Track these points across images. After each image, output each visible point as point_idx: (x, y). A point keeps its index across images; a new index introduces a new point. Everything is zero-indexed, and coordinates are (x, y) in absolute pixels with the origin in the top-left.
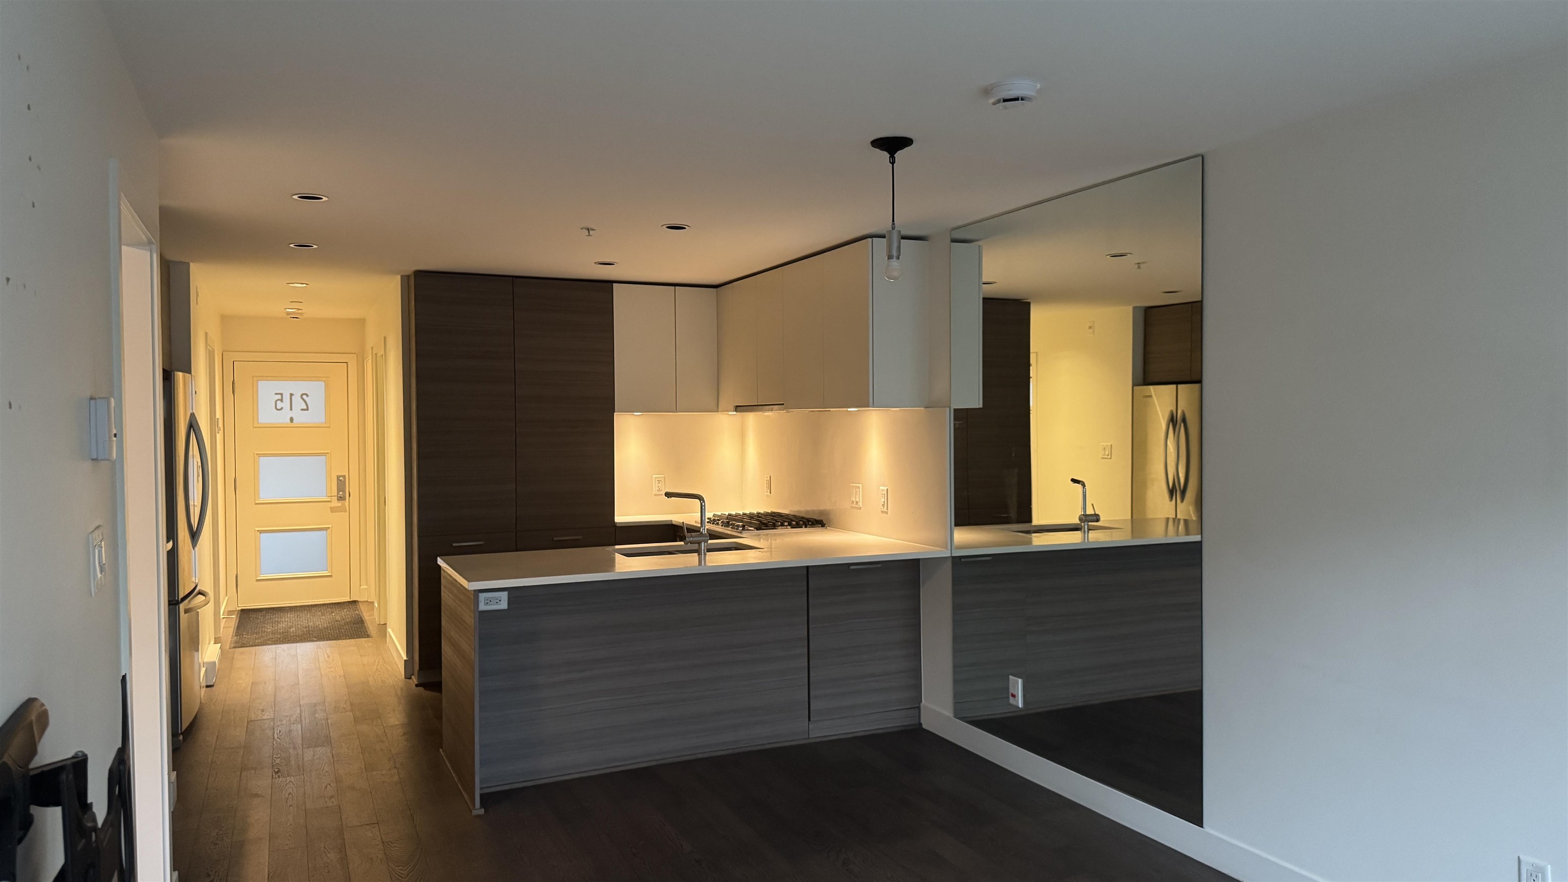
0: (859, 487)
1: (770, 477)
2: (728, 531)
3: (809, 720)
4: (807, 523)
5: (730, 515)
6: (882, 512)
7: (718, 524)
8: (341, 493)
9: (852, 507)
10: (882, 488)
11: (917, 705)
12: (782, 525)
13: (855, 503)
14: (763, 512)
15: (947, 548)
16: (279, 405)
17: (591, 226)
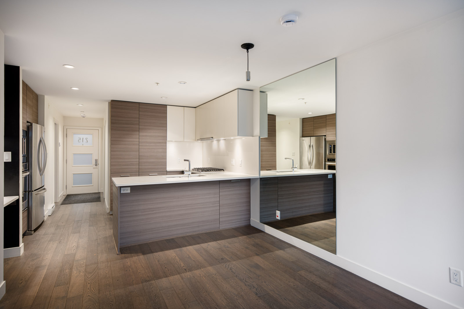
0: (234, 160)
2: (197, 172)
3: (219, 224)
4: (219, 170)
6: (240, 166)
7: (195, 170)
8: (96, 164)
11: (250, 219)
12: (212, 170)
13: (232, 164)
14: (207, 167)
15: (258, 176)
16: (79, 141)
17: (158, 83)
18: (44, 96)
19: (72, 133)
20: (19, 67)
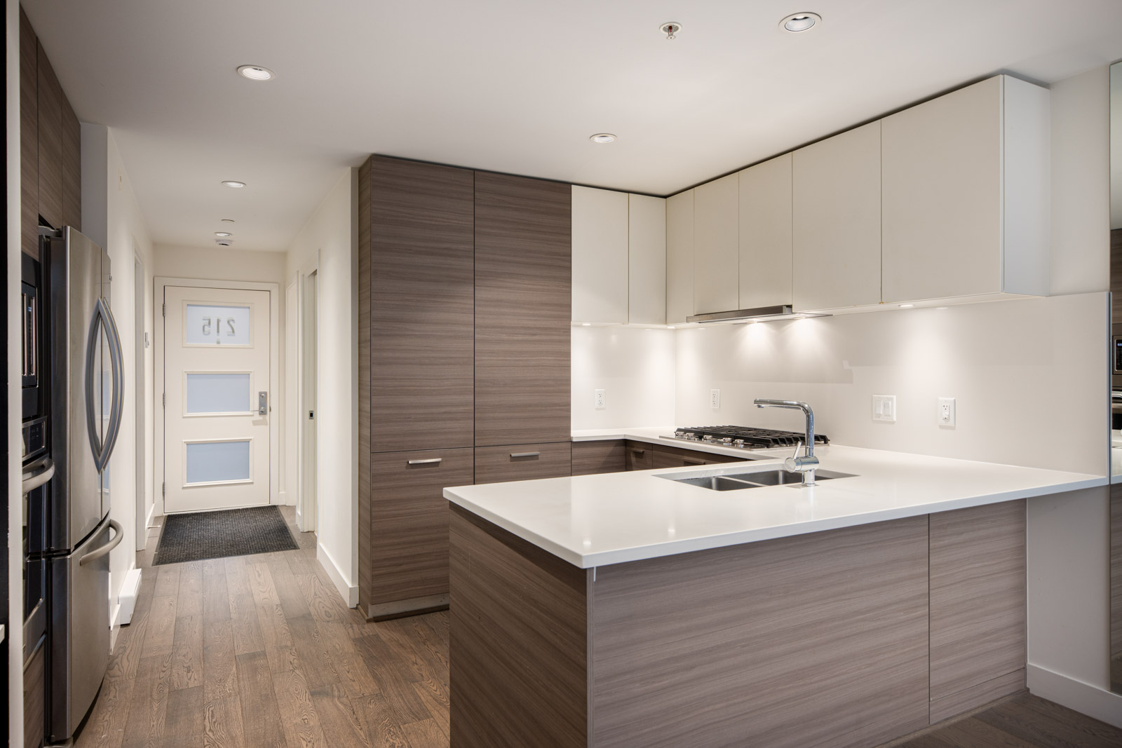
0: (891, 399)
8: (262, 408)
10: (943, 398)
11: (1024, 666)
13: (884, 417)
15: (1106, 474)
16: (206, 328)
18: (106, 128)
19: (183, 300)
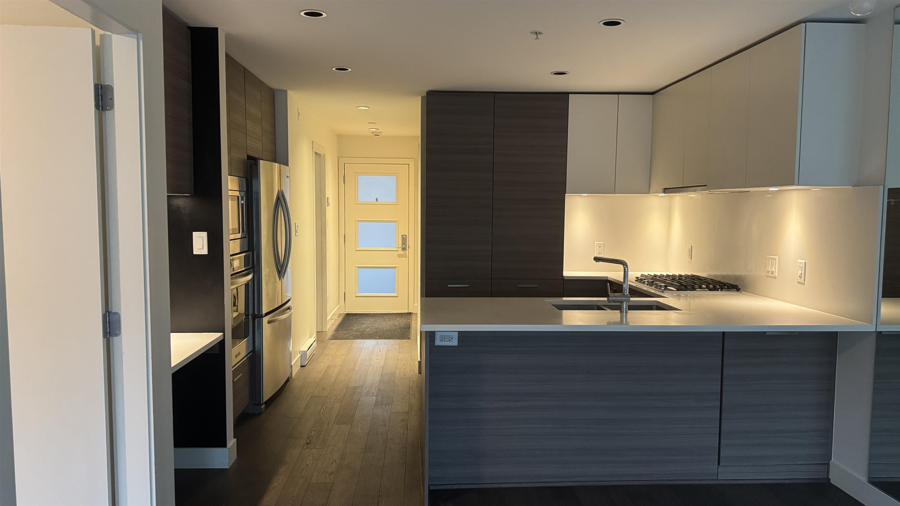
0: (775, 259)
1: (692, 246)
2: (652, 290)
3: (719, 464)
4: (723, 287)
5: (655, 276)
6: (799, 282)
7: (644, 282)
8: (404, 246)
9: (767, 276)
10: (799, 261)
11: (827, 462)
12: (700, 287)
13: (770, 273)
14: (684, 275)
15: (872, 323)
17: (538, 30)
18: (286, 91)
19: (356, 173)
20: (217, 28)
